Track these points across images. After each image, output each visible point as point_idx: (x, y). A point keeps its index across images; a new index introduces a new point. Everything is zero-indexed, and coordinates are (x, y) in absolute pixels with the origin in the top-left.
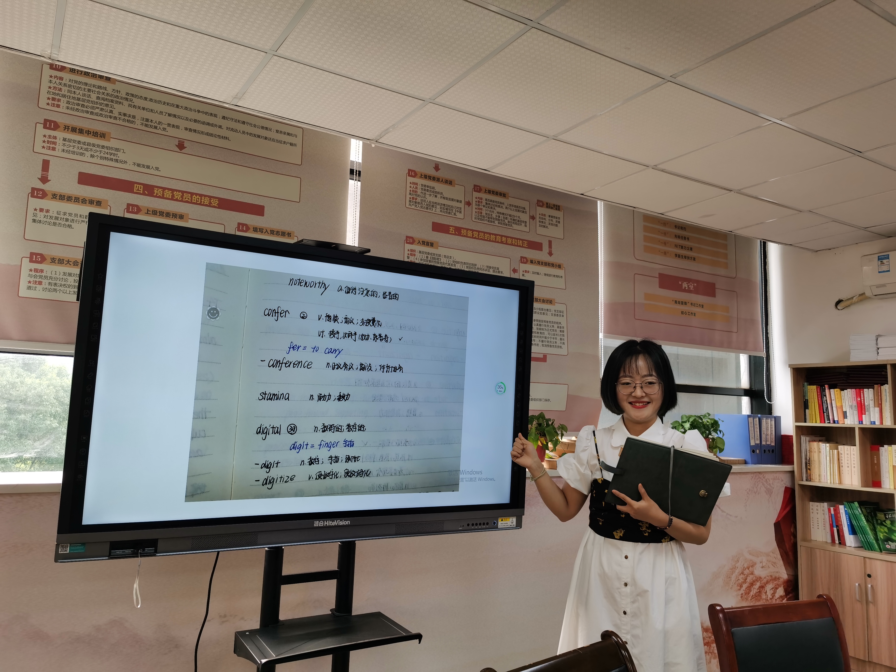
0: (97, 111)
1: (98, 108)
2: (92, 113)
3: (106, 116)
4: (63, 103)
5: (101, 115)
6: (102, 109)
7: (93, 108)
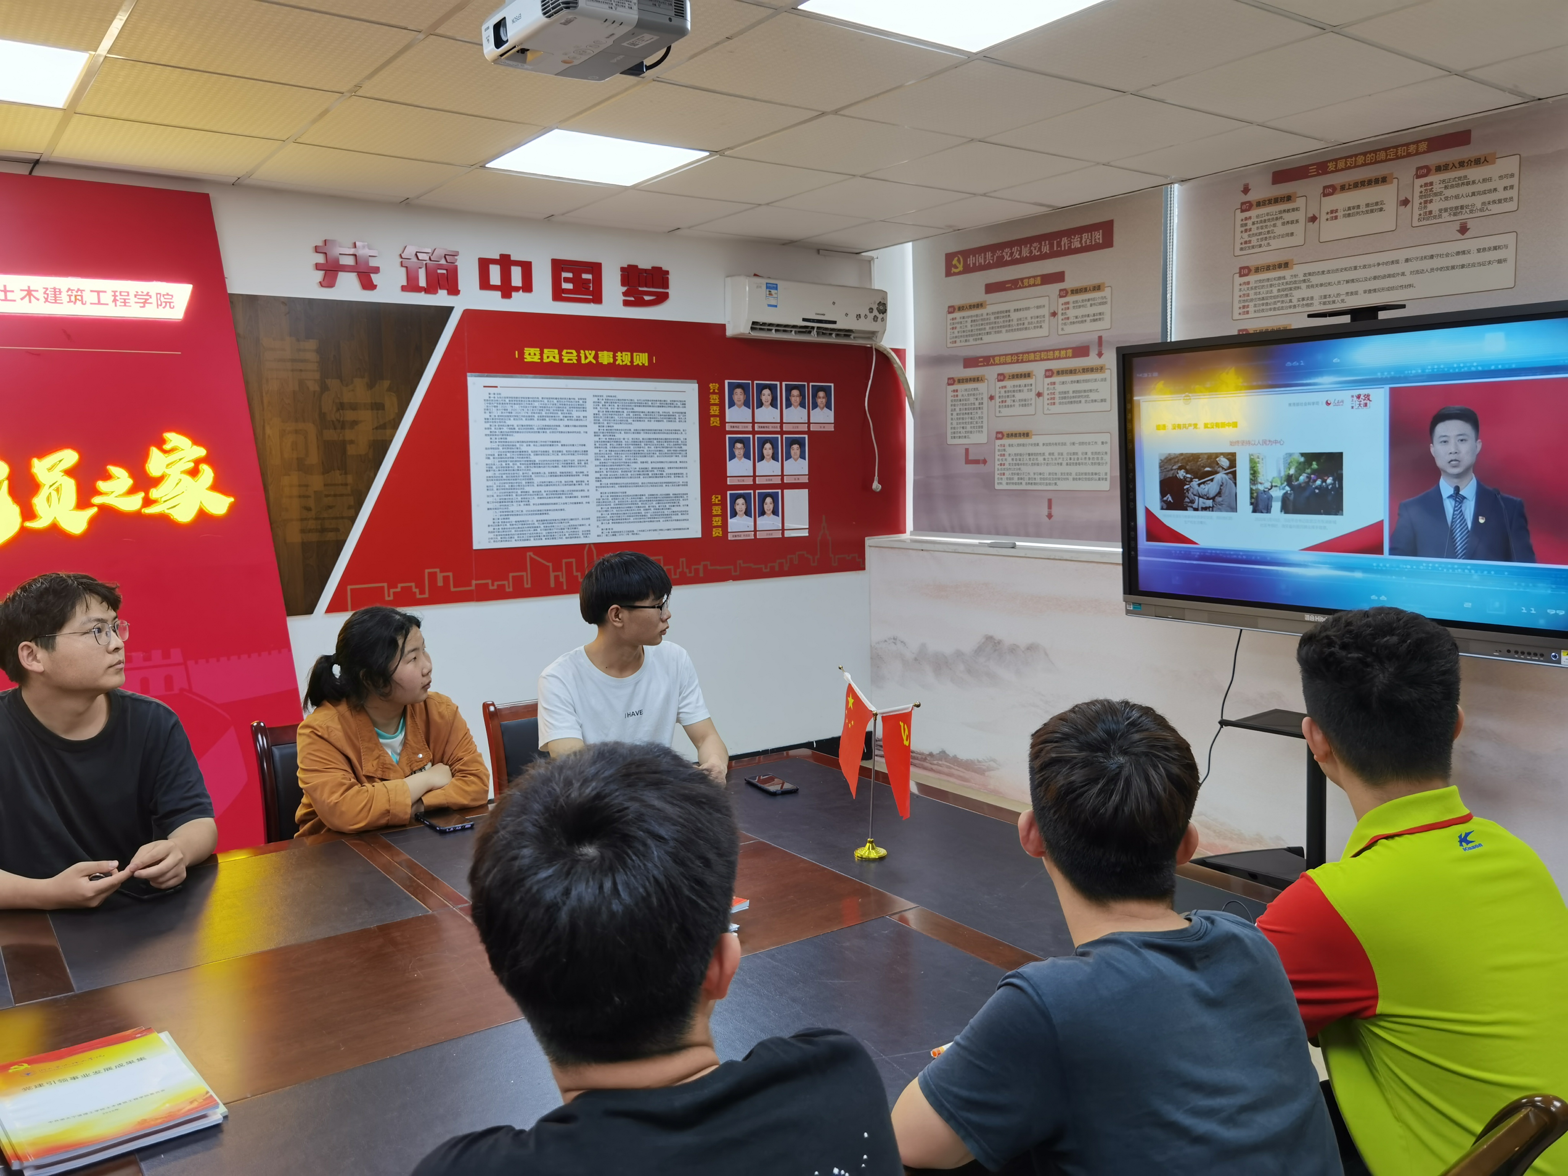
0: (1279, 305)
1: (1279, 302)
2: (1275, 309)
3: (1287, 308)
4: (1251, 309)
5: (1282, 308)
6: (1283, 302)
7: (1275, 303)
